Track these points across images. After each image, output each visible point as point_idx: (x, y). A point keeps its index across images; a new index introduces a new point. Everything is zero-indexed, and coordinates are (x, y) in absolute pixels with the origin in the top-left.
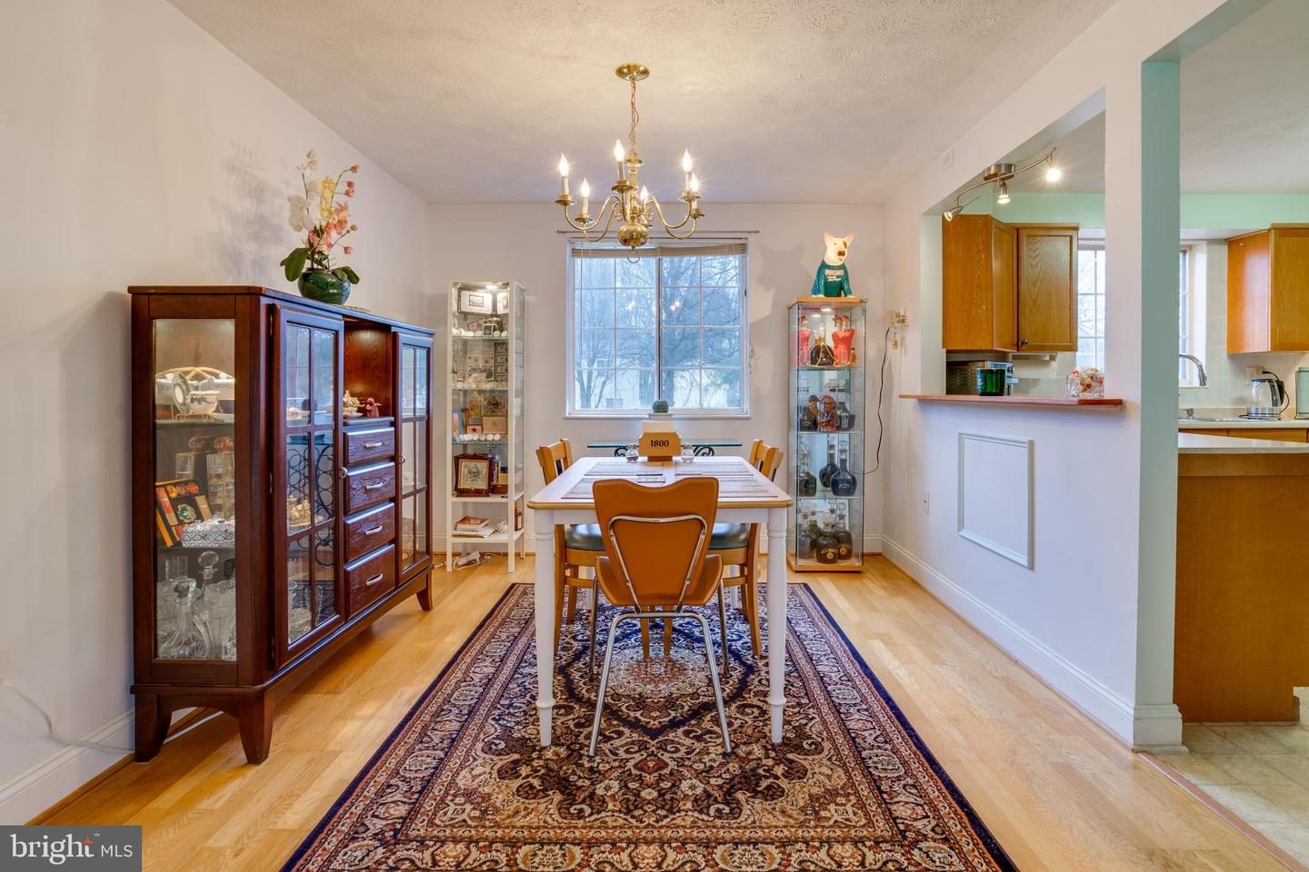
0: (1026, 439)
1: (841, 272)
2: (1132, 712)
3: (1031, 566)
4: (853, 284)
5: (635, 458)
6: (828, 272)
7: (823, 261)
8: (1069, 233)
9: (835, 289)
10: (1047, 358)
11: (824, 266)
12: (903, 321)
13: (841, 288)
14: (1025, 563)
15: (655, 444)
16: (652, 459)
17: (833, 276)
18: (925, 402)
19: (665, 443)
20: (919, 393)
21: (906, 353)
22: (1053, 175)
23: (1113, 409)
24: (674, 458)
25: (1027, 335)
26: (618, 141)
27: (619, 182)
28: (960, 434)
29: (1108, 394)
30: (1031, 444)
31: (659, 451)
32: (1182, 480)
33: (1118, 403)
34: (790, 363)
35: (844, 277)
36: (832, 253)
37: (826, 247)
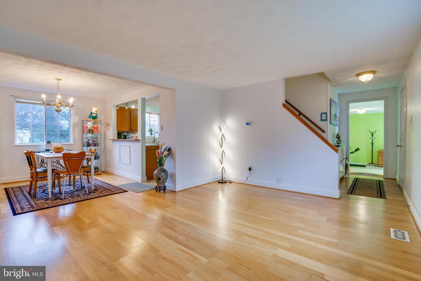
1: (96, 114)
3: (130, 164)
5: (52, 152)
6: (93, 114)
7: (92, 112)
9: (94, 118)
11: (92, 113)
12: (109, 125)
13: (96, 117)
14: (129, 164)
15: (57, 149)
16: (56, 152)
17: (94, 115)
18: (113, 140)
19: (60, 149)
20: (112, 139)
21: (109, 131)
24: (62, 152)
25: (132, 128)
28: (120, 146)
29: (138, 139)
30: (130, 146)
32: (146, 150)
33: (139, 140)
34: (83, 132)
35: (97, 115)
36: (94, 111)
37: (92, 109)
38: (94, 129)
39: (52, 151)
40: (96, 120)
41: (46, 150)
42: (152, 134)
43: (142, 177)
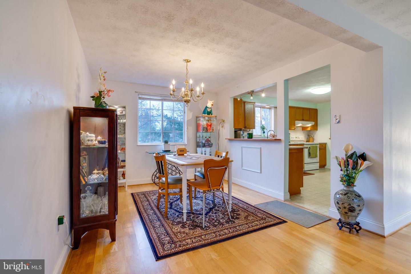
0: (260, 147)
1: (210, 109)
2: (283, 195)
3: (261, 173)
4: (213, 112)
5: (176, 155)
6: (208, 109)
7: (206, 106)
8: (254, 104)
9: (209, 113)
10: (248, 130)
11: (207, 107)
12: (224, 121)
13: (210, 113)
14: (260, 172)
15: (181, 151)
16: (179, 155)
17: (209, 110)
18: (230, 140)
19: (183, 151)
20: (229, 138)
21: (224, 129)
22: (263, 95)
23: (279, 141)
24: (185, 155)
25: (246, 126)
26: (191, 79)
27: (191, 89)
28: (242, 147)
29: (278, 138)
30: (261, 148)
31: (181, 153)
32: (290, 153)
33: (280, 140)
34: (197, 130)
35: (211, 110)
36: (209, 105)
37: (208, 103)
38: (208, 127)
39: (176, 153)
40: (210, 115)
41: (165, 151)
42: (264, 132)
43: (285, 193)
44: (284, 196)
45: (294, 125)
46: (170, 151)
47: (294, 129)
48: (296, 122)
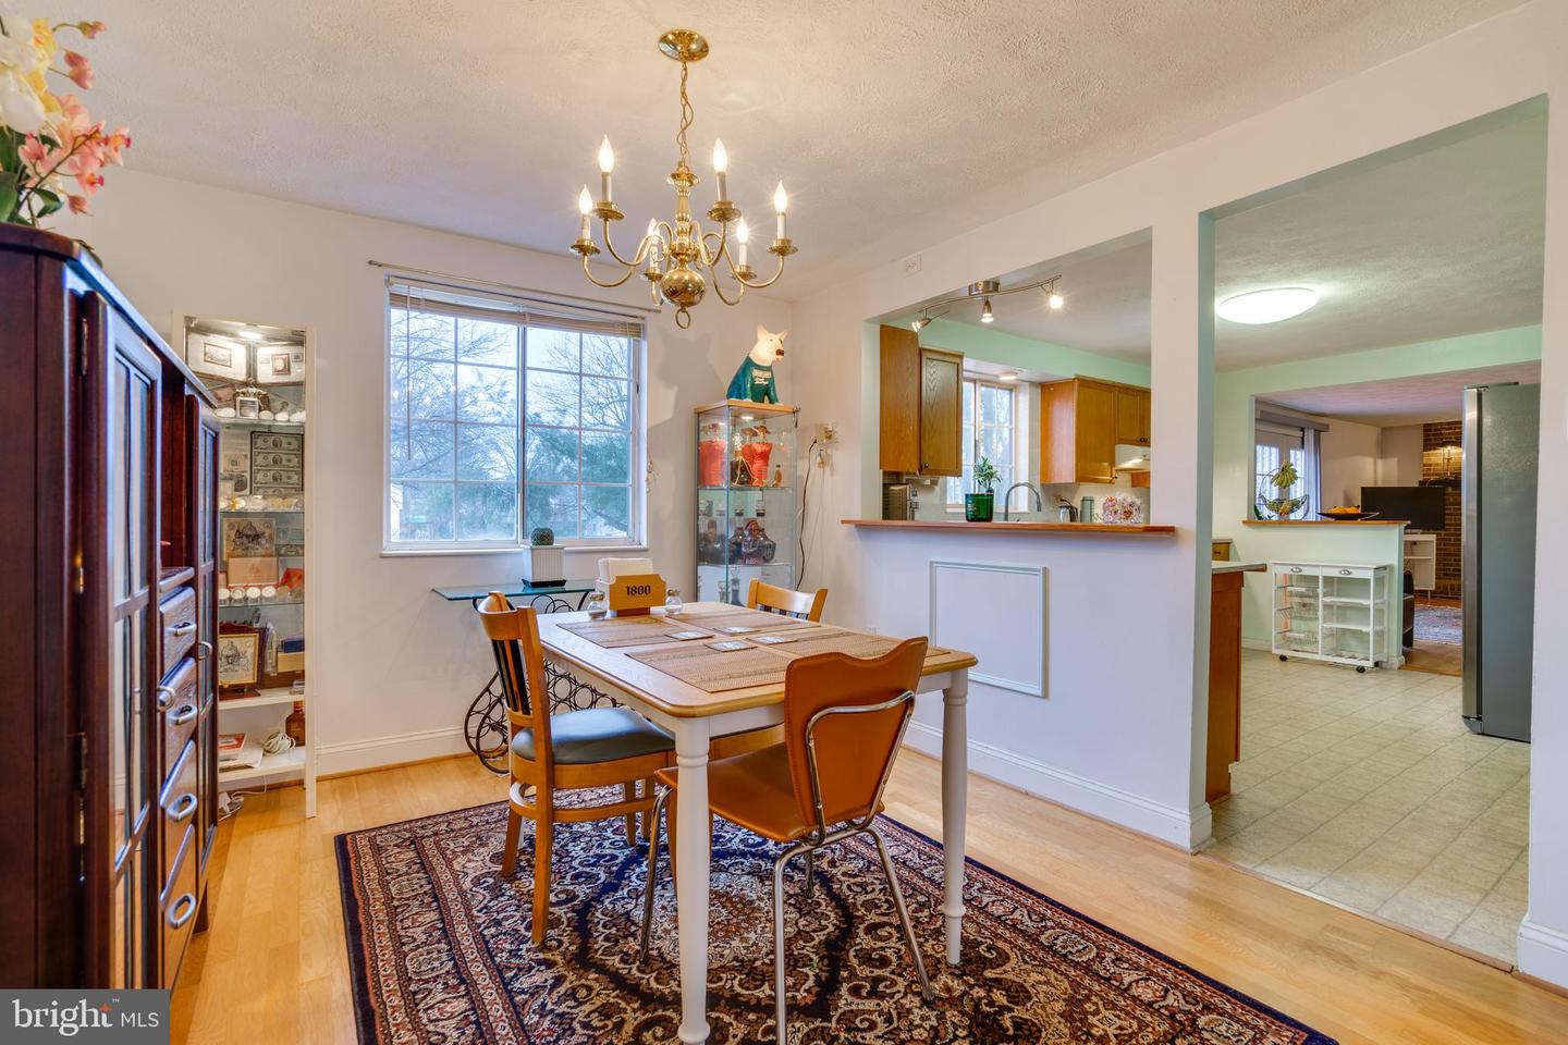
0: (1040, 566)
1: (768, 375)
2: (1188, 819)
3: (1045, 696)
5: (603, 614)
6: (756, 373)
7: (749, 359)
8: (957, 360)
9: (764, 393)
11: (749, 364)
12: (830, 437)
13: (767, 392)
14: (1039, 693)
15: (632, 591)
16: (622, 614)
17: (760, 378)
18: (863, 527)
19: (645, 590)
20: (857, 516)
22: (1056, 302)
23: (1164, 535)
24: (653, 609)
25: (926, 460)
28: (932, 563)
29: (1157, 522)
30: (1046, 571)
31: (636, 602)
33: (1170, 530)
34: (701, 478)
35: (771, 380)
36: (765, 349)
37: (756, 341)
38: (752, 463)
39: (605, 605)
40: (766, 405)
41: (535, 585)
44: (1192, 824)
45: (1112, 463)
46: (562, 583)
47: (1111, 482)
48: (1121, 449)
